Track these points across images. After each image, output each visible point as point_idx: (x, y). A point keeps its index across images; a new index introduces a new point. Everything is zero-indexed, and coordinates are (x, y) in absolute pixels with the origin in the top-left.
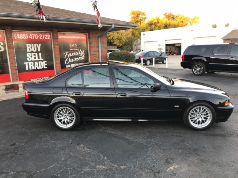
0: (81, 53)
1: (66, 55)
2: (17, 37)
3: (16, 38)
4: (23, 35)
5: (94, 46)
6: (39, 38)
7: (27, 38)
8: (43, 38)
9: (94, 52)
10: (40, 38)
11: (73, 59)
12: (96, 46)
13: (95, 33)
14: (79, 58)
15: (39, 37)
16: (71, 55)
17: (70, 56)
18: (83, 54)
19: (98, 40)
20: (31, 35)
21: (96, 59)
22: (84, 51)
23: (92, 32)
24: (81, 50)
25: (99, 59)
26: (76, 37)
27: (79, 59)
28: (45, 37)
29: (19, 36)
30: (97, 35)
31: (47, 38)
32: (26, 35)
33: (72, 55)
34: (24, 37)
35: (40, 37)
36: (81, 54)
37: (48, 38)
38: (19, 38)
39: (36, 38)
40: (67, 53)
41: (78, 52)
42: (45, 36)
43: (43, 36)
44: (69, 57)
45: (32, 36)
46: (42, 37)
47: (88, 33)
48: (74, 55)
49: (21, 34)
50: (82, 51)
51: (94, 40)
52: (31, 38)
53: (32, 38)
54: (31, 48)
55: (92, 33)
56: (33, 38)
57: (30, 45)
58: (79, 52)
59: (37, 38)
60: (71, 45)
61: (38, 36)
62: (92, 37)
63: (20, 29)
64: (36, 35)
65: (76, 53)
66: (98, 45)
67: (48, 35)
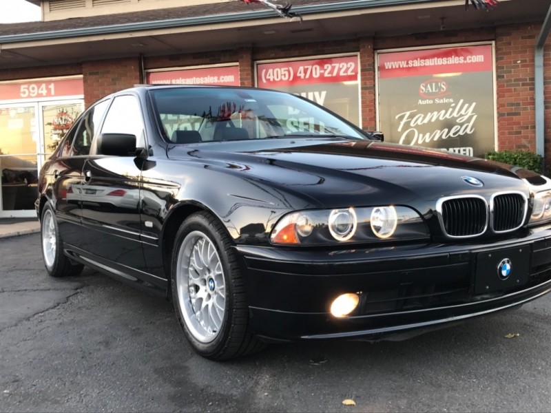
0: (463, 112)
1: (405, 120)
2: (268, 77)
3: (264, 81)
4: (283, 69)
5: (514, 85)
6: (322, 75)
7: (291, 79)
8: (335, 74)
9: (512, 105)
10: (326, 75)
11: (428, 135)
12: (523, 85)
13: (522, 38)
14: (453, 131)
15: (322, 71)
16: (421, 119)
17: (419, 122)
18: (469, 114)
19: (533, 60)
20: (301, 69)
21: (520, 133)
22: (474, 104)
23: (509, 34)
24: (461, 101)
25: (534, 132)
26: (445, 59)
27: (451, 134)
28: (340, 69)
29: (272, 75)
30: (529, 42)
31: (346, 71)
32: (289, 71)
33: (426, 121)
34: (285, 75)
35: (325, 70)
36: (462, 115)
37: (349, 73)
38: (272, 80)
39: (314, 75)
40: (408, 114)
41: (451, 110)
42: (341, 66)
43: (333, 68)
44: (415, 127)
45: (306, 71)
46: (331, 72)
47: (493, 42)
48: (433, 120)
49: (278, 70)
50: (466, 105)
51: (515, 62)
52: (302, 77)
53: (305, 76)
55: (506, 39)
56: (308, 76)
58: (454, 108)
59: (318, 75)
60: (426, 87)
61: (322, 68)
62: (510, 53)
63: (273, 55)
64: (314, 67)
65: (443, 112)
66: (533, 79)
67: (349, 64)
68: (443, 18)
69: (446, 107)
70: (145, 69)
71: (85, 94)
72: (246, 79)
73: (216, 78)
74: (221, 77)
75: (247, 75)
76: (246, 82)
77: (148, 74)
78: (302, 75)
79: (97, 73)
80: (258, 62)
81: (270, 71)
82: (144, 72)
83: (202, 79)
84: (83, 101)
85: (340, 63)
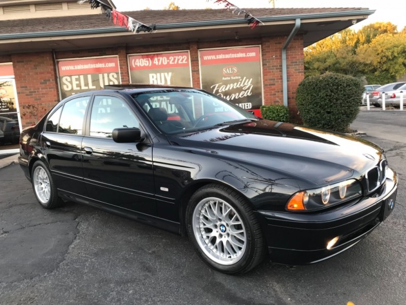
0: (246, 84)
1: (216, 89)
2: (136, 64)
3: (134, 66)
4: (145, 59)
5: (272, 69)
6: (168, 63)
7: (150, 65)
8: (176, 62)
9: (271, 80)
10: (171, 63)
11: (228, 97)
12: (276, 69)
13: (275, 44)
14: (241, 94)
16: (224, 88)
17: (223, 90)
18: (249, 85)
19: (281, 56)
20: (156, 59)
21: (275, 94)
22: (251, 79)
23: (269, 42)
24: (245, 78)
25: (282, 94)
26: (235, 54)
27: (240, 96)
28: (178, 60)
29: (138, 62)
30: (278, 46)
31: (182, 61)
32: (149, 60)
33: (227, 89)
34: (146, 63)
35: (170, 60)
36: (245, 86)
37: (184, 62)
38: (138, 65)
39: (164, 63)
40: (217, 85)
41: (239, 83)
42: (179, 58)
43: (175, 59)
44: (221, 93)
45: (159, 60)
46: (174, 61)
47: (260, 46)
48: (231, 88)
49: (142, 60)
50: (247, 80)
51: (272, 57)
54: (157, 79)
55: (267, 44)
56: (160, 63)
57: (154, 75)
58: (241, 82)
59: (166, 63)
60: (226, 70)
61: (168, 59)
62: (269, 52)
63: (139, 51)
64: (164, 58)
65: (236, 84)
66: (281, 66)
67: (184, 57)
68: (237, 32)
69: (237, 81)
70: (56, 59)
71: (15, 75)
72: (123, 65)
73: (103, 64)
74: (107, 64)
75: (124, 63)
76: (123, 67)
77: (58, 62)
78: (157, 63)
79: (23, 62)
80: (130, 55)
81: (137, 60)
82: (56, 60)
83: (94, 65)
84: (14, 80)
85: (178, 56)
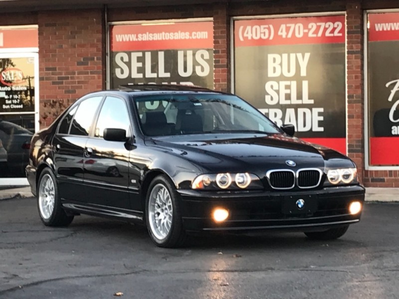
2: (245, 35)
3: (242, 39)
4: (262, 27)
6: (306, 34)
7: (271, 38)
8: (320, 34)
10: (311, 35)
15: (306, 31)
20: (283, 27)
28: (325, 29)
29: (250, 31)
31: (332, 31)
32: (269, 29)
34: (264, 33)
35: (309, 30)
37: (336, 34)
38: (250, 38)
39: (297, 35)
42: (327, 26)
43: (318, 27)
45: (288, 29)
46: (316, 32)
49: (258, 27)
52: (284, 36)
53: (287, 35)
54: (281, 64)
56: (290, 35)
57: (277, 56)
59: (301, 35)
61: (306, 27)
63: (251, 11)
64: (297, 25)
67: (336, 24)
70: (108, 21)
71: (39, 47)
72: (221, 37)
73: (187, 34)
74: (194, 33)
75: (222, 32)
76: (220, 41)
77: (112, 27)
78: (284, 34)
79: (54, 25)
80: (235, 17)
81: (249, 28)
82: (107, 24)
83: (172, 34)
84: (37, 54)
85: (326, 22)
